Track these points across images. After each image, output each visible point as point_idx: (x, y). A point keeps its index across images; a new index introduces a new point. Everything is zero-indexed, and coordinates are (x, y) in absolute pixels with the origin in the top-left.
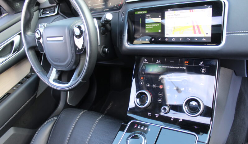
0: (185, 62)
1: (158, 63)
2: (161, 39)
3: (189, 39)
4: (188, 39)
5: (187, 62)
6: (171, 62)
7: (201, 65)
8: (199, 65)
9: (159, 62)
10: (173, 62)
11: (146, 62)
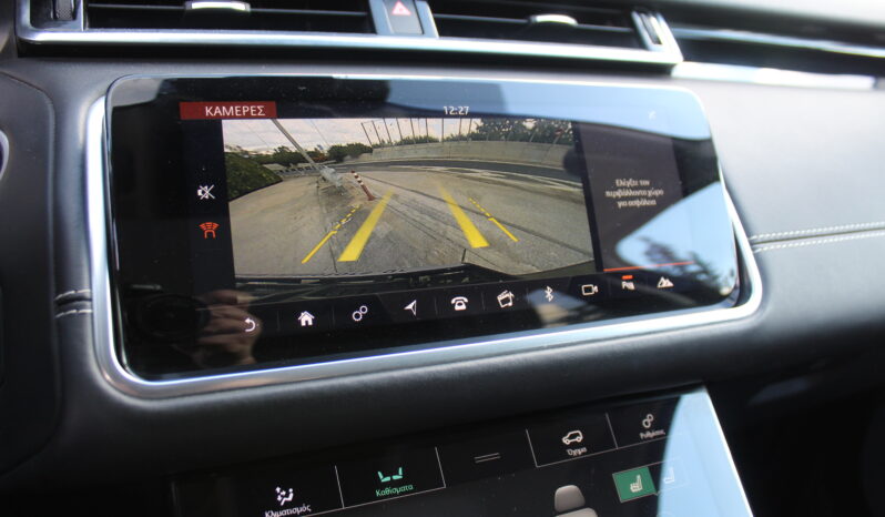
0: (566, 441)
1: (387, 491)
2: (418, 306)
3: (595, 289)
4: (588, 290)
5: (579, 439)
6: (480, 459)
7: (649, 434)
8: (642, 435)
9: (392, 484)
10: (495, 456)
11: (288, 505)
